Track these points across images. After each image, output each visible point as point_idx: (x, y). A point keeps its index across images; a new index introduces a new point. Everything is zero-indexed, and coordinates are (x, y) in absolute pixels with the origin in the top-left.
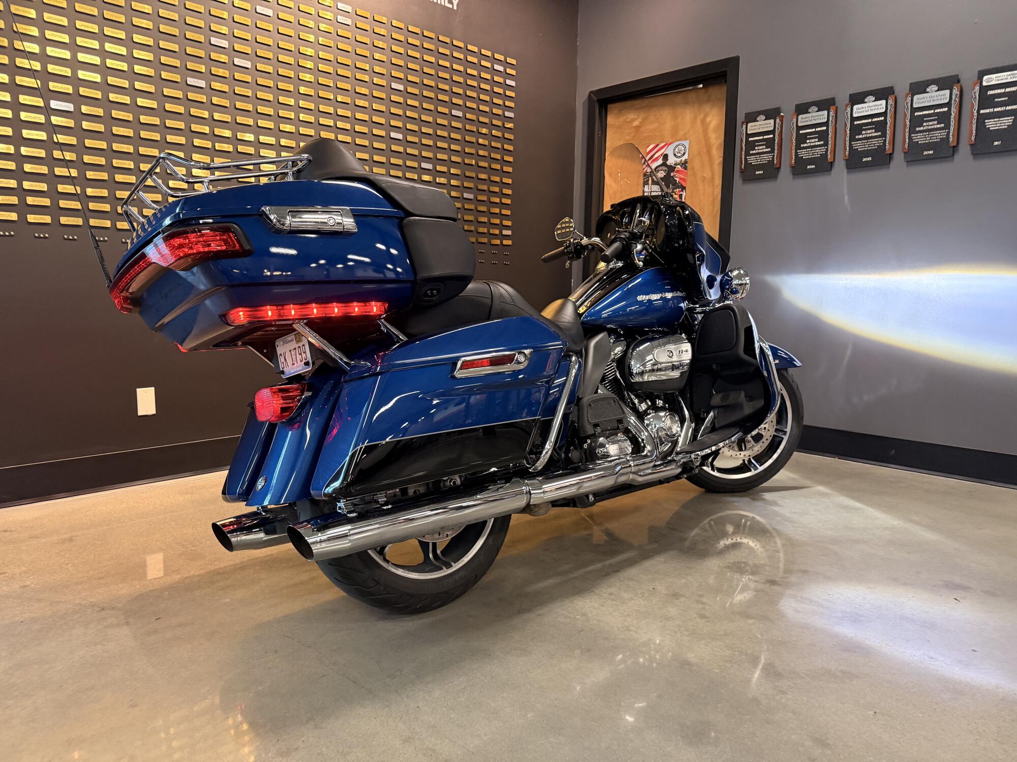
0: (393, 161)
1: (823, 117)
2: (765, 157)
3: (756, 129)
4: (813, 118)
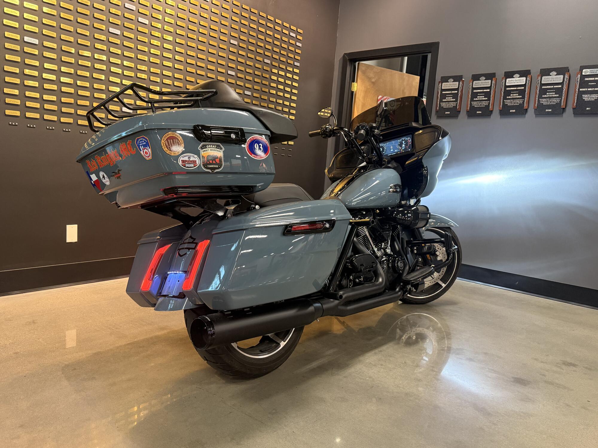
1: (488, 83)
2: (452, 104)
3: (447, 87)
4: (482, 84)
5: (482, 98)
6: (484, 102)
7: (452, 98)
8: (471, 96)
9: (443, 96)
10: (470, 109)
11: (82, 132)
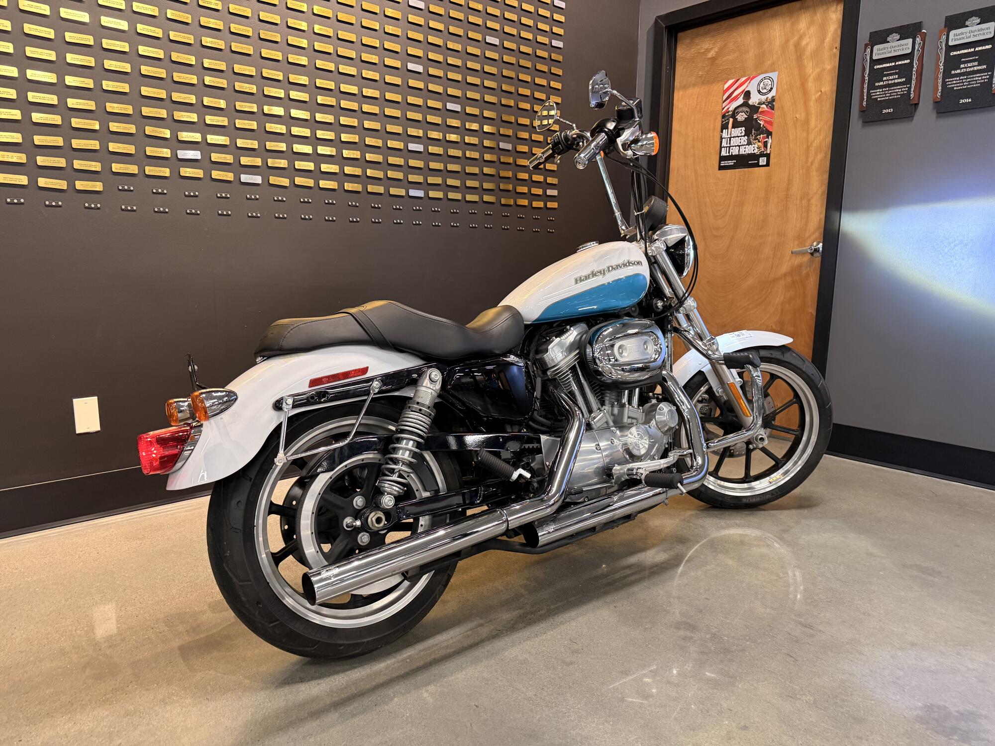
1: (987, 31)
2: (898, 90)
3: (885, 53)
4: (972, 34)
5: (974, 66)
6: (977, 77)
7: (897, 76)
8: (944, 67)
9: (877, 75)
10: (941, 96)
11: (90, 205)
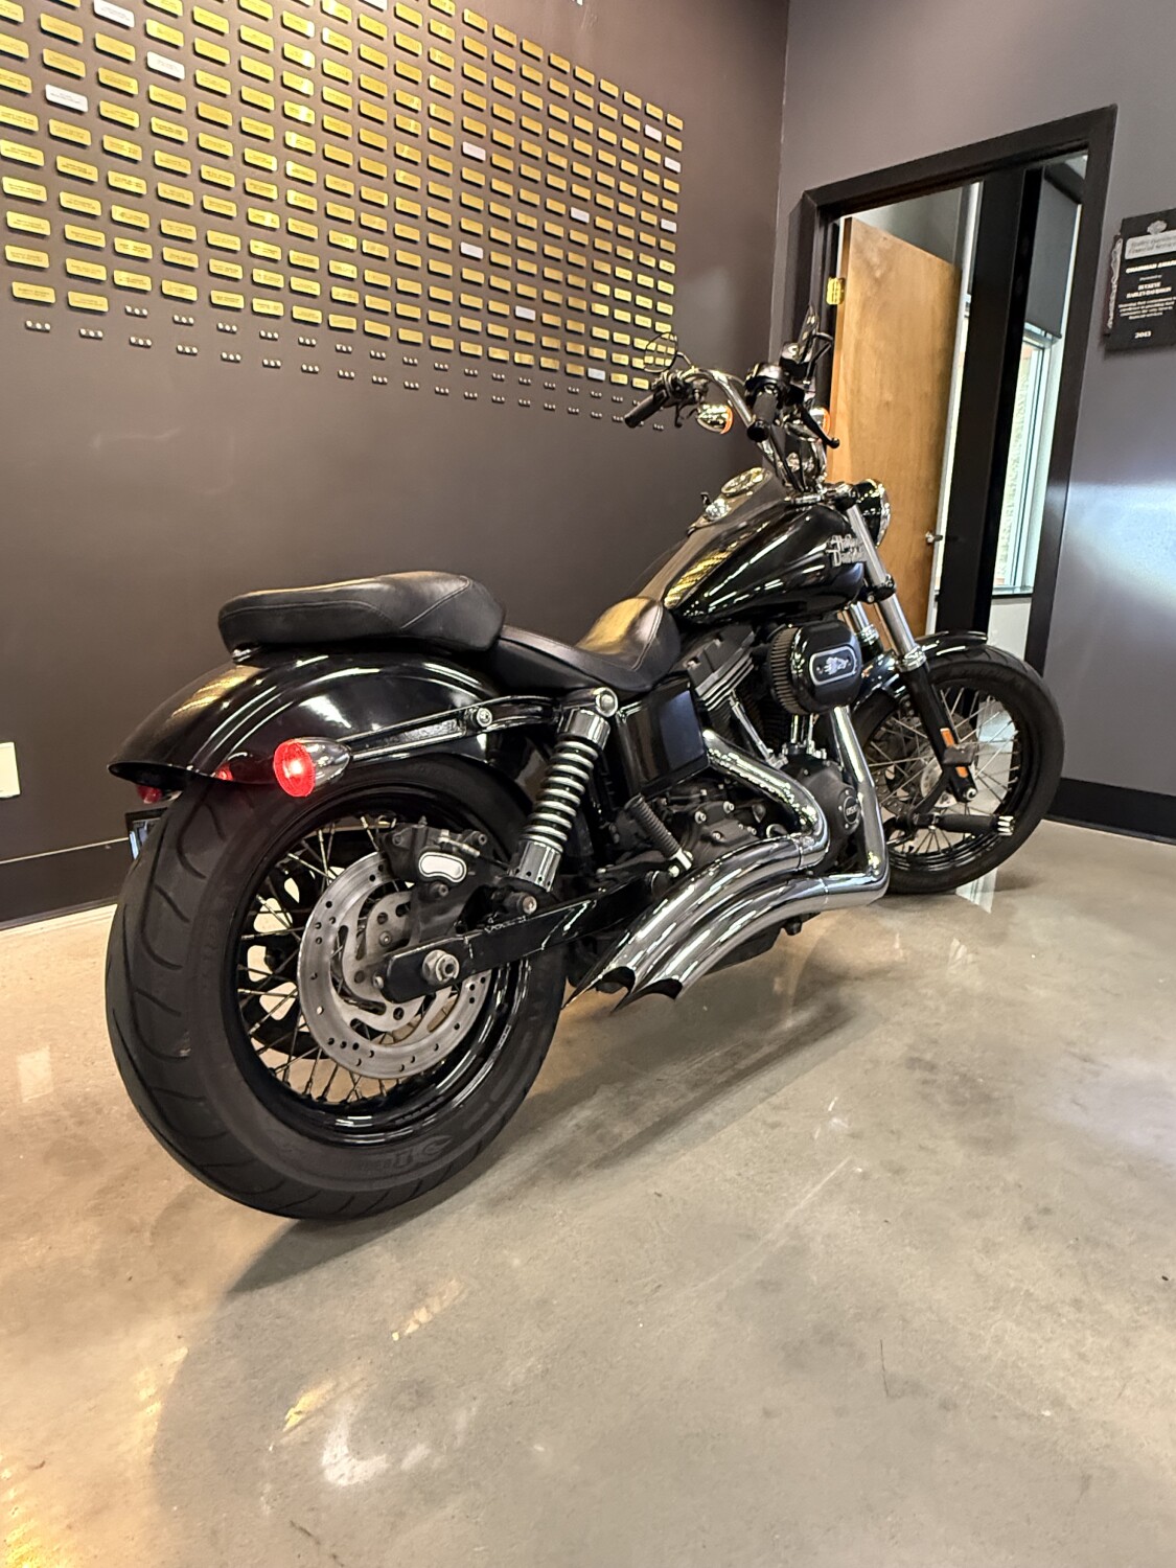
0: (466, 300)
2: (1159, 303)
3: (1144, 250)
7: (1158, 284)
9: (1129, 283)
